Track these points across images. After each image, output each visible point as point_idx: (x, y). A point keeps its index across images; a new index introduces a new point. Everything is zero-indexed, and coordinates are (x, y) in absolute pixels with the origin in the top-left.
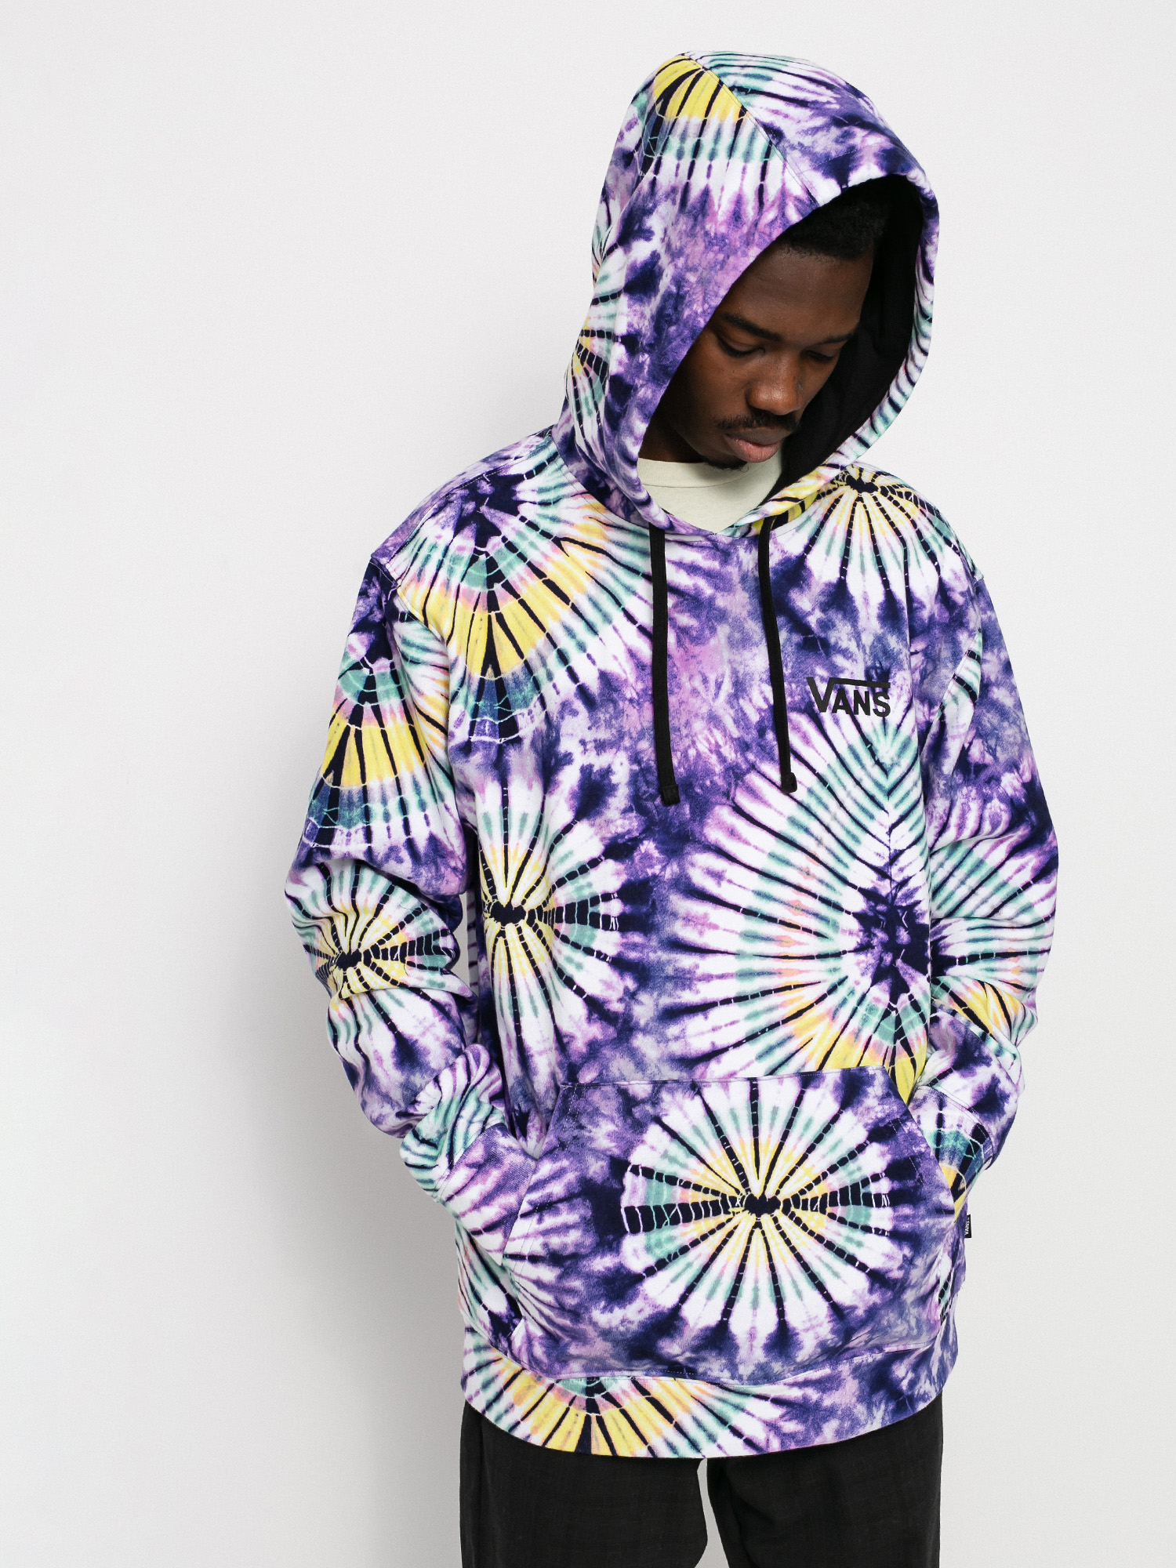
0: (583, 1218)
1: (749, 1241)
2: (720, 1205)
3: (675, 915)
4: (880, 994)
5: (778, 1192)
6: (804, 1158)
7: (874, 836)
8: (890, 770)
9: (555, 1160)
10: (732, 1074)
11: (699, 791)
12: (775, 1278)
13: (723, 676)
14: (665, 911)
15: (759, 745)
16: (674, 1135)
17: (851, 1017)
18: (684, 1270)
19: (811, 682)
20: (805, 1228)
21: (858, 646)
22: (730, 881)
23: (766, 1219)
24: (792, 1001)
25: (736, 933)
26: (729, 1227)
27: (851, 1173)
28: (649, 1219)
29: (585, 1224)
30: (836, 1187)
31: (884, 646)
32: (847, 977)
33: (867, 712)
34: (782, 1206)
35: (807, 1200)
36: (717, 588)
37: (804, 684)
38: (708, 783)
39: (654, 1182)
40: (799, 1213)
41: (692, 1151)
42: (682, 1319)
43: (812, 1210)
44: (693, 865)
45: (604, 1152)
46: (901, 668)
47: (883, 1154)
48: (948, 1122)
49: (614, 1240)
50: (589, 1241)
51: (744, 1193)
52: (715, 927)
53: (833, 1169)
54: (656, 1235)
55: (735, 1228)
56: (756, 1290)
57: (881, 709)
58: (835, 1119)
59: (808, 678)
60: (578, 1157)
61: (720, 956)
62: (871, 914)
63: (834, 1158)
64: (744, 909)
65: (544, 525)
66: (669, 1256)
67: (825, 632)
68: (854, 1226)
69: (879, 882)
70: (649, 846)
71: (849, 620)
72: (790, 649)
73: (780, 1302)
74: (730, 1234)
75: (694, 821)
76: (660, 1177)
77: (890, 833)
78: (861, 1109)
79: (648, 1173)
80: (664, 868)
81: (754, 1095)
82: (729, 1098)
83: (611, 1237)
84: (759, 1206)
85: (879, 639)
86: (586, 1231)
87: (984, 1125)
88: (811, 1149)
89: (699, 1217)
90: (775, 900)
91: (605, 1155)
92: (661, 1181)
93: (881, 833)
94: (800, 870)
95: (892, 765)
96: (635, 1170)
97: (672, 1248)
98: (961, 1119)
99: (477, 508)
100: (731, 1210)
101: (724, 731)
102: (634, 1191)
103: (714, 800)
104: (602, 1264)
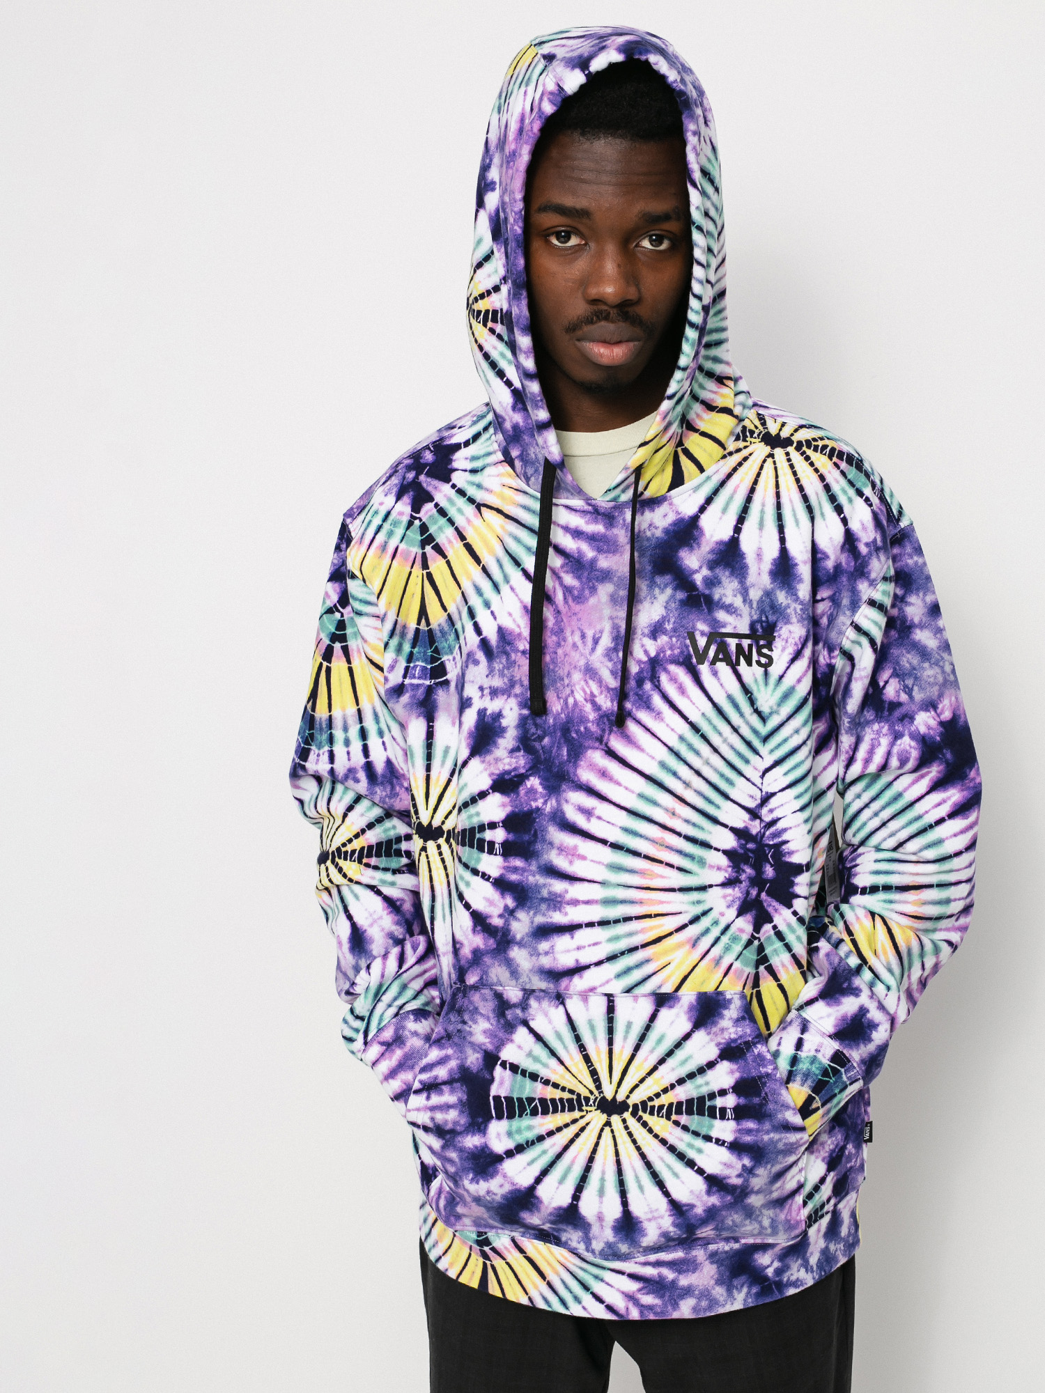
0: (460, 1100)
1: (599, 1137)
2: (575, 1103)
3: (551, 844)
4: (744, 925)
5: (628, 1097)
7: (748, 780)
8: (768, 717)
9: (441, 1047)
10: (592, 990)
11: (574, 735)
12: (620, 1172)
13: (601, 632)
14: (544, 840)
15: (637, 695)
16: (539, 1038)
18: (540, 1156)
19: (692, 636)
20: (650, 1131)
21: (744, 601)
22: (599, 818)
24: (651, 928)
25: (603, 864)
26: (582, 1123)
28: (512, 1108)
29: (461, 1105)
31: (772, 601)
32: (711, 909)
33: (749, 663)
34: (631, 1110)
35: (654, 1106)
36: (599, 550)
37: (685, 638)
38: (582, 729)
39: (519, 1077)
40: (646, 1117)
41: (553, 1053)
42: (537, 1198)
43: (658, 1116)
44: (567, 801)
45: (480, 1046)
46: (788, 622)
47: (732, 1072)
48: (806, 1047)
49: (482, 1123)
50: (463, 1121)
51: (597, 1095)
52: (583, 858)
54: (516, 1123)
55: (587, 1124)
56: (603, 1180)
57: (763, 660)
58: (687, 1037)
59: (688, 633)
60: (460, 1048)
61: (586, 884)
62: (741, 851)
63: (683, 1072)
64: (611, 843)
65: (471, 491)
66: (527, 1142)
67: (710, 589)
69: (751, 822)
70: (534, 782)
71: (736, 577)
72: (673, 605)
73: (623, 1194)
74: (583, 1129)
75: (570, 762)
76: (524, 1073)
77: (763, 776)
78: (714, 1029)
79: (514, 1068)
80: (545, 803)
81: (611, 1009)
82: (587, 1010)
83: (480, 1120)
84: (611, 1107)
85: (768, 594)
86: (461, 1112)
87: (845, 1052)
89: (555, 1111)
90: (641, 836)
91: (481, 1049)
92: (525, 1076)
93: (755, 777)
94: (667, 810)
95: (771, 714)
96: (504, 1064)
97: (530, 1135)
98: (821, 1045)
99: (417, 477)
101: (600, 682)
102: (502, 1083)
103: (586, 744)
104: (472, 1141)
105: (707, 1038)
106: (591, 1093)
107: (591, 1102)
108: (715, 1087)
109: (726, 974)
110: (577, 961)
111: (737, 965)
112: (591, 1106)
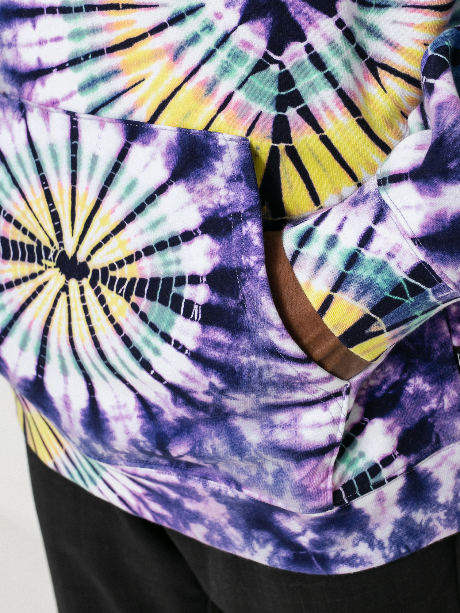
6: (121, 227)
10: (54, 103)
17: (204, 61)
23: (73, 284)
24: (119, 25)
27: (167, 263)
30: (148, 274)
43: (117, 292)
47: (211, 253)
51: (58, 248)
53: (148, 251)
63: (152, 238)
68: (154, 328)
78: (199, 186)
81: (74, 134)
82: (48, 130)
88: (130, 218)
100: (44, 261)
105: (188, 197)
106: (52, 243)
107: (51, 256)
108: (187, 269)
109: (223, 107)
110: (39, 60)
111: (239, 96)
112: (50, 260)
